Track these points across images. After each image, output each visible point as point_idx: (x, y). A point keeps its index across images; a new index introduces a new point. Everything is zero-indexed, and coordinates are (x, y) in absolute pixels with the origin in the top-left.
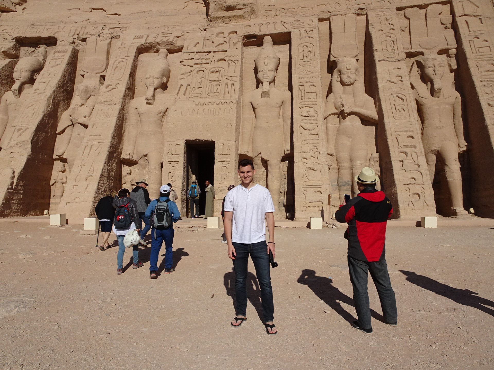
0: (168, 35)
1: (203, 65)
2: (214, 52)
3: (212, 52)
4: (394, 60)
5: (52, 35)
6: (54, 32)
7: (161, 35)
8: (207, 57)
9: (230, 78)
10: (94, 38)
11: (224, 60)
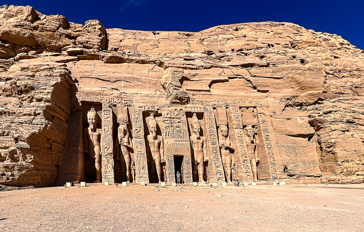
0: (154, 108)
1: (173, 124)
2: (176, 118)
3: (175, 118)
4: (239, 128)
5: (99, 101)
6: (99, 100)
7: (150, 107)
8: (173, 120)
9: (184, 130)
10: (119, 105)
11: (180, 122)
